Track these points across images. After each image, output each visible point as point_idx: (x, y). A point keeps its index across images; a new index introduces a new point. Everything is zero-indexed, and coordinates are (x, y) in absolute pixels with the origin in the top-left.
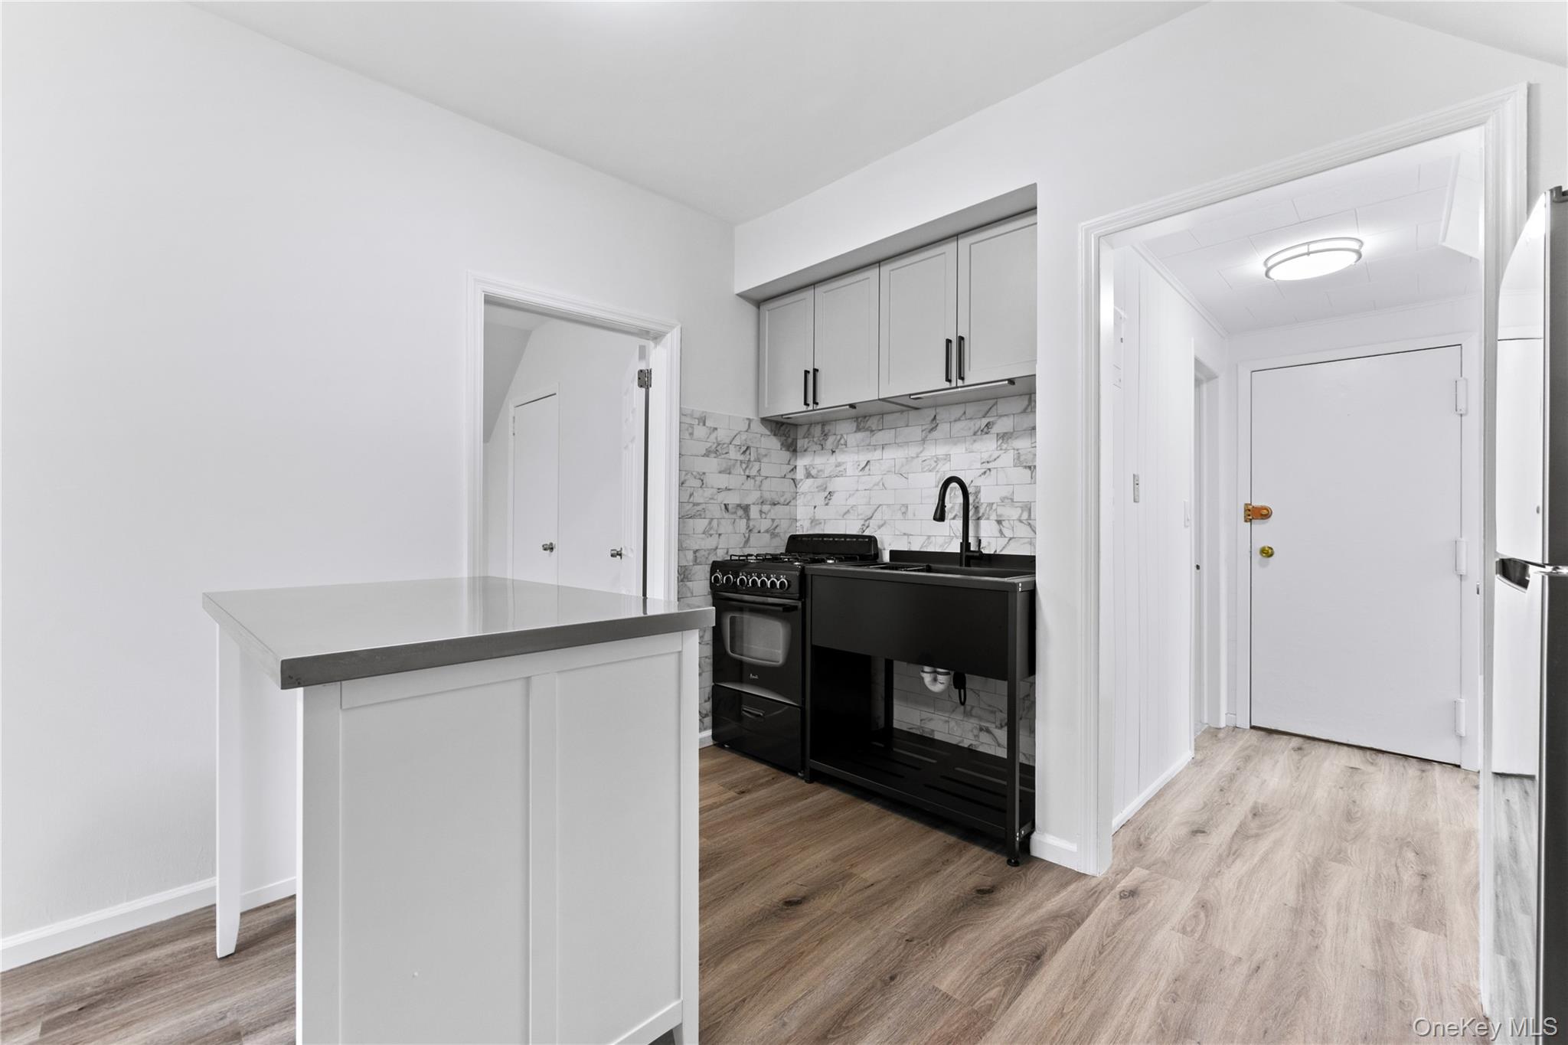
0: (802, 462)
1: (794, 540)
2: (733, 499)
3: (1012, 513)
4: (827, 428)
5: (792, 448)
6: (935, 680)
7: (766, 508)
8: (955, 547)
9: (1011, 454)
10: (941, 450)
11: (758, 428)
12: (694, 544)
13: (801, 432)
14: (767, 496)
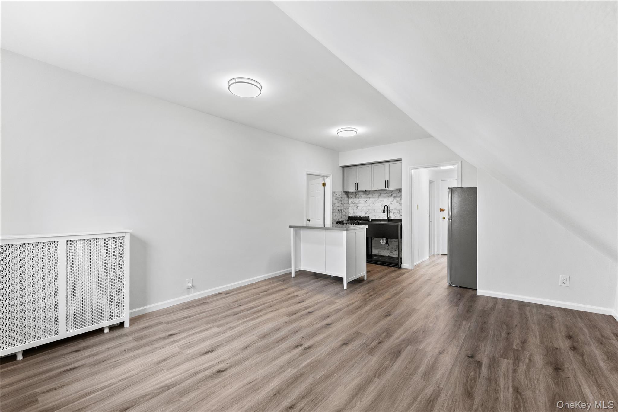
0: (350, 200)
1: (349, 217)
2: (339, 209)
3: (396, 212)
4: (356, 193)
5: (348, 197)
6: (383, 242)
7: (344, 210)
8: (386, 218)
9: (396, 201)
10: (382, 199)
11: (343, 193)
12: (334, 218)
13: (350, 194)
14: (345, 208)
